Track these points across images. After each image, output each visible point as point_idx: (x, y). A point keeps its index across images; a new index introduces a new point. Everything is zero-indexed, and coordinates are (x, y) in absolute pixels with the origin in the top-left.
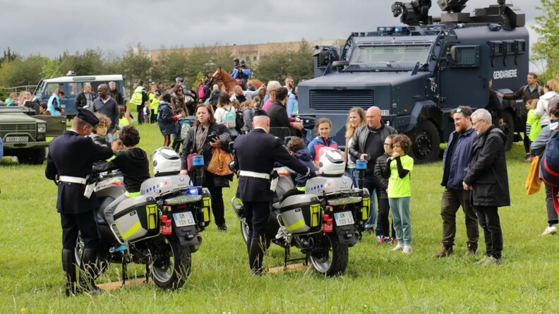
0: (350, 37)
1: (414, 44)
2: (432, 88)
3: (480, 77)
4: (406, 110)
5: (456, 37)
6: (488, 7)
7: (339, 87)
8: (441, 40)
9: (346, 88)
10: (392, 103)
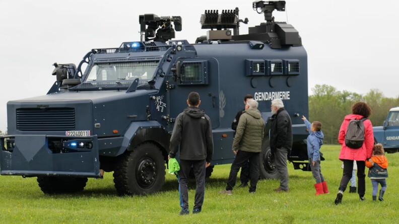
0: (90, 53)
1: (146, 60)
2: (158, 107)
3: (210, 95)
4: (115, 131)
5: (196, 53)
6: (259, 25)
7: (41, 106)
8: (172, 56)
9: (48, 106)
10: (94, 122)
